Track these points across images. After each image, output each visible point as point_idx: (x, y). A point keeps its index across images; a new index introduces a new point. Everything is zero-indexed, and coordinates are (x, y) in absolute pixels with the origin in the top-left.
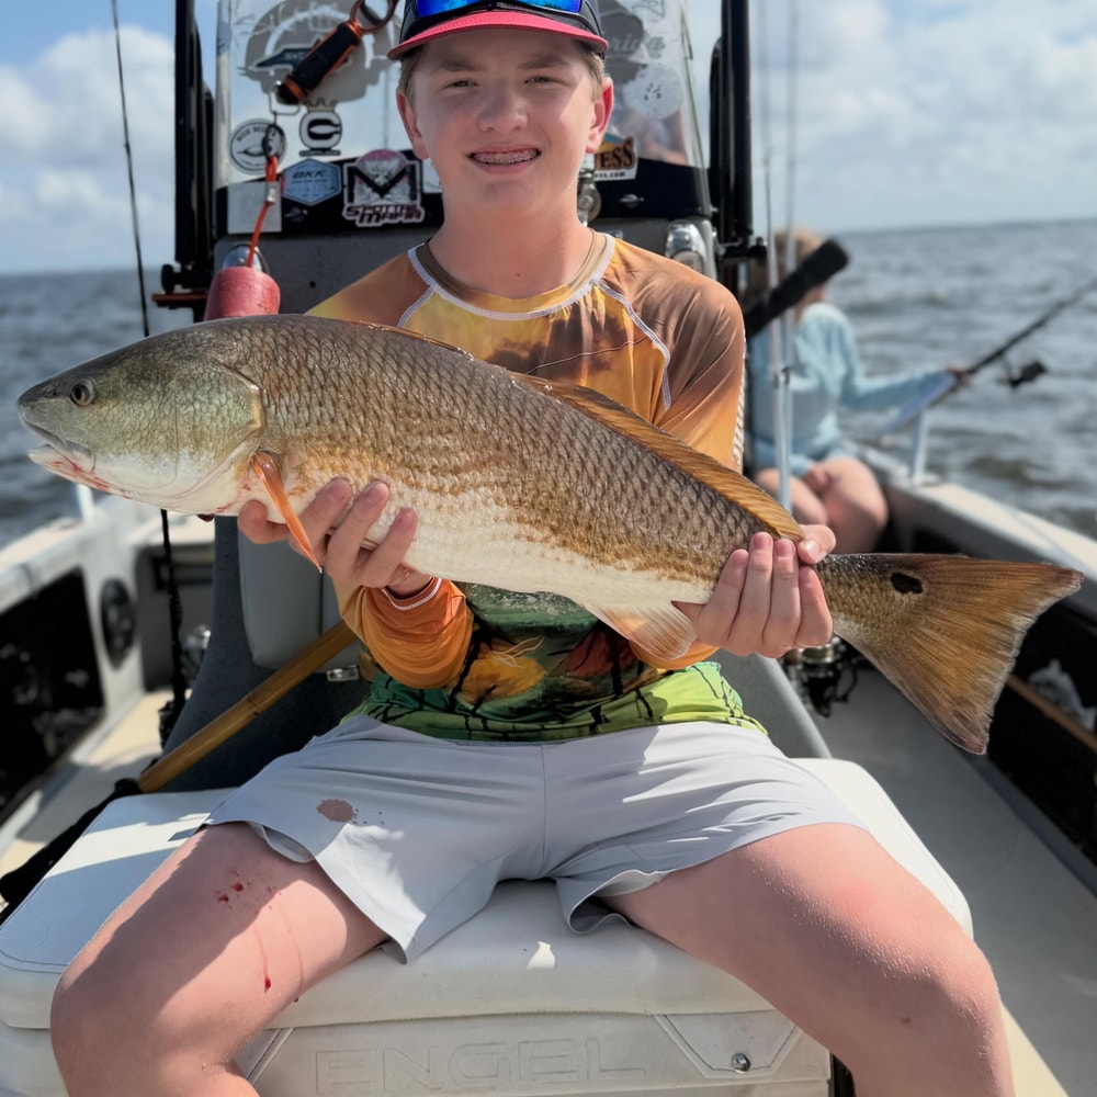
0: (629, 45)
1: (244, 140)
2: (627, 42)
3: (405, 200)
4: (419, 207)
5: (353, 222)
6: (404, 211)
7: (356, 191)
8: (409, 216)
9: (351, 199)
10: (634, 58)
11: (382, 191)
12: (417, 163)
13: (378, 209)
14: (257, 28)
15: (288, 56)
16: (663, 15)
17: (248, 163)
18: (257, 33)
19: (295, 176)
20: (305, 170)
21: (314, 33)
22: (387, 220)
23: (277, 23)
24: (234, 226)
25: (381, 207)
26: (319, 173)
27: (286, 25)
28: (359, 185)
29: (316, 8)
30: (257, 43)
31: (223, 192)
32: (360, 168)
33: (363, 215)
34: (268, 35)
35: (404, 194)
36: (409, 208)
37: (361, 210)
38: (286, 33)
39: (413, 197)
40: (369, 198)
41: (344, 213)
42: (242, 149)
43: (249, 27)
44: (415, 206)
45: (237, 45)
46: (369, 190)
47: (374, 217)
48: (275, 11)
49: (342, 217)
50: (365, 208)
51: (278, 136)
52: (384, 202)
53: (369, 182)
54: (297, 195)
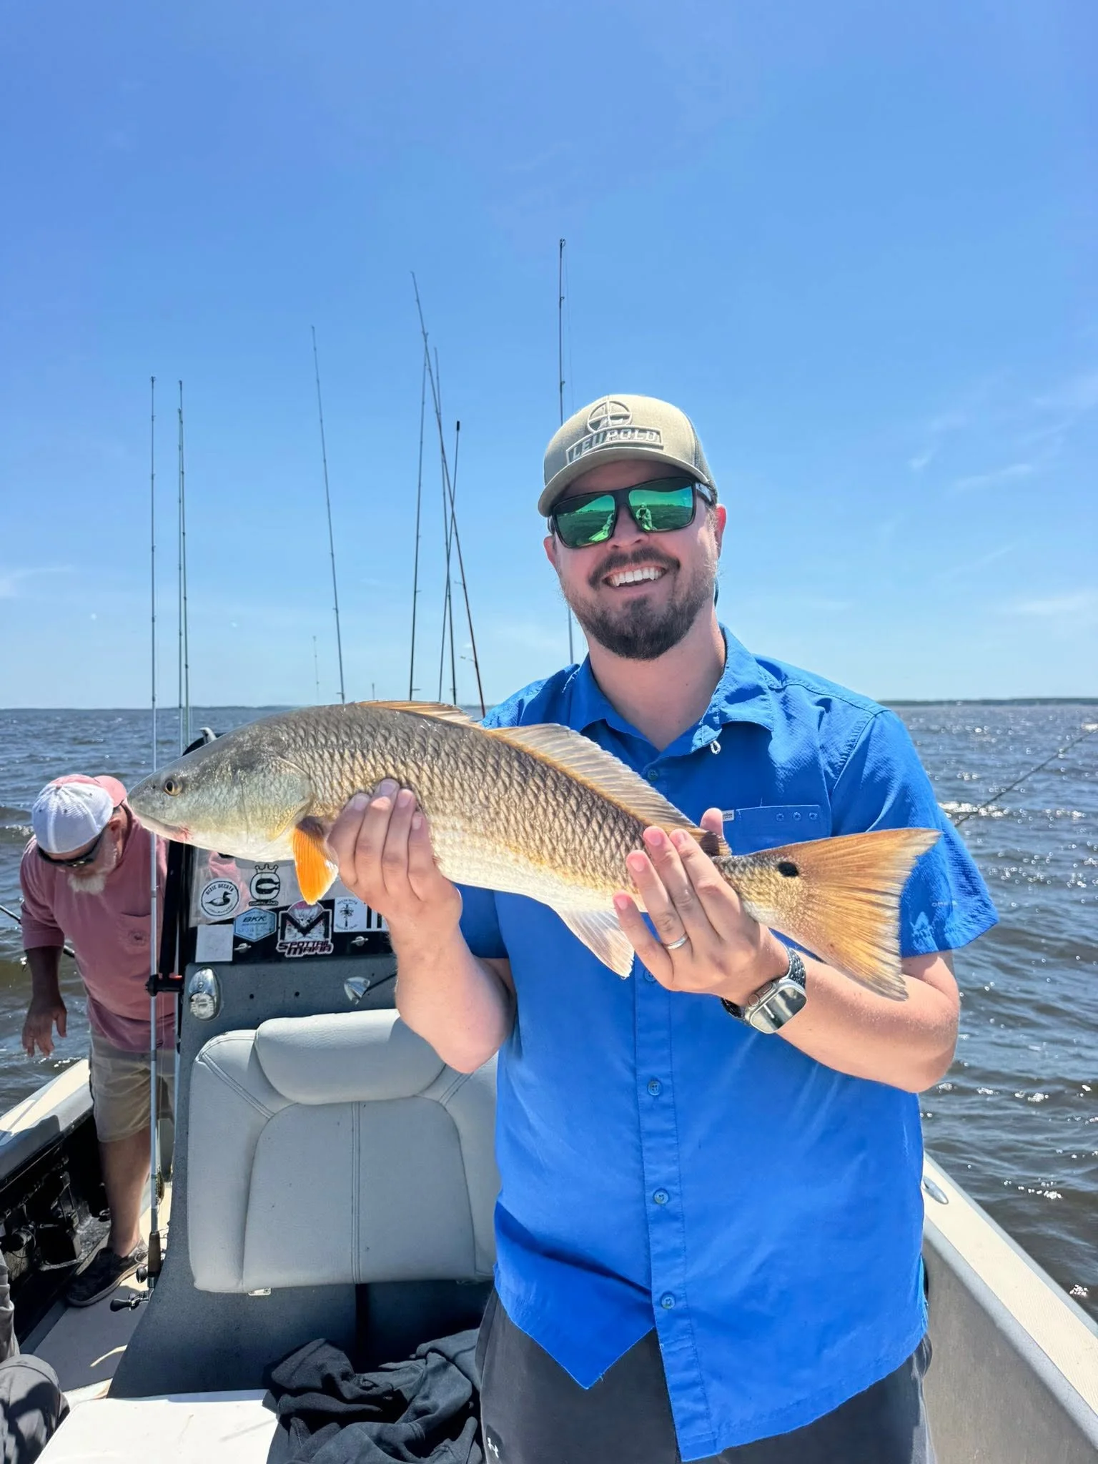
1: (212, 894)
3: (321, 939)
4: (330, 943)
5: (283, 954)
6: (319, 946)
7: (286, 931)
8: (322, 949)
9: (283, 937)
11: (305, 931)
12: (330, 911)
13: (301, 944)
17: (213, 911)
19: (245, 920)
20: (253, 915)
22: (307, 953)
24: (199, 958)
25: (303, 943)
26: (261, 918)
28: (288, 926)
31: (195, 930)
32: (290, 914)
33: (290, 949)
35: (320, 933)
36: (323, 943)
37: (289, 945)
39: (326, 935)
40: (295, 936)
41: (277, 947)
42: (210, 900)
44: (327, 942)
46: (295, 931)
47: (298, 950)
49: (276, 951)
50: (292, 944)
51: (235, 890)
52: (306, 939)
53: (296, 925)
54: (244, 934)
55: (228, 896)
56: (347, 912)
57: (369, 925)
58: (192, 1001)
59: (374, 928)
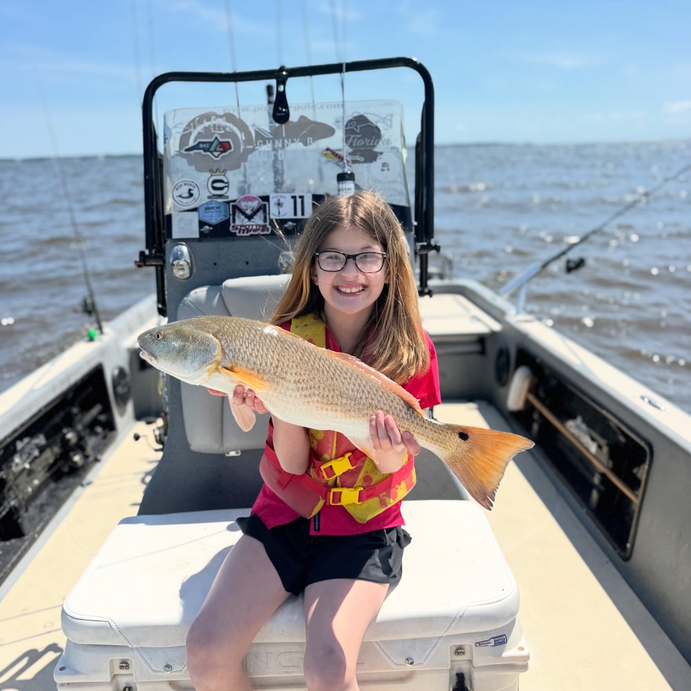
0: (374, 142)
1: (179, 190)
2: (373, 141)
3: (261, 223)
4: (268, 226)
5: (235, 233)
6: (261, 228)
7: (236, 218)
8: (263, 230)
9: (234, 221)
10: (376, 150)
11: (250, 217)
12: (267, 203)
13: (247, 227)
14: (185, 130)
15: (201, 146)
16: (391, 126)
17: (182, 202)
18: (185, 133)
19: (206, 209)
20: (211, 206)
21: (214, 133)
22: (252, 233)
23: (195, 128)
24: (175, 235)
25: (249, 226)
26: (218, 208)
27: (200, 128)
28: (238, 214)
29: (214, 120)
30: (184, 138)
31: (170, 217)
32: (238, 205)
33: (240, 230)
34: (190, 133)
35: (260, 219)
36: (263, 226)
37: (239, 227)
38: (199, 133)
39: (265, 221)
40: (243, 221)
41: (231, 229)
42: (178, 195)
43: (181, 130)
44: (266, 225)
45: (175, 139)
46: (243, 217)
47: (246, 231)
48: (193, 121)
49: (230, 232)
50: (241, 226)
51: (196, 188)
52: (250, 223)
53: (243, 213)
54: (206, 219)
55: (192, 192)
56: (279, 204)
57: (295, 214)
58: (174, 265)
59: (299, 216)
